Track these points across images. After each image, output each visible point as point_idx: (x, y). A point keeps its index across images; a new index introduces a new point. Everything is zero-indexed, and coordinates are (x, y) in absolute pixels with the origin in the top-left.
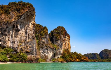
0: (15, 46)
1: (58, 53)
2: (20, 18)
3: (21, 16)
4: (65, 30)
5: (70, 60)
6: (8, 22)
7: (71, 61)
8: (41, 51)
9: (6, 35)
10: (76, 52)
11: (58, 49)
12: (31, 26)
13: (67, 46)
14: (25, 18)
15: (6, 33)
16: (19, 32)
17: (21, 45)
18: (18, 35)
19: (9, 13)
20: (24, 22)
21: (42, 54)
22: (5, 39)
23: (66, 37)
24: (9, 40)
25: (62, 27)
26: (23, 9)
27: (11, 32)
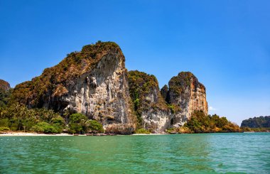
0: (90, 110)
1: (179, 118)
2: (96, 67)
3: (97, 64)
4: (194, 77)
5: (201, 129)
6: (76, 75)
7: (202, 132)
8: (144, 117)
9: (75, 95)
10: (217, 115)
11: (179, 111)
12: (115, 77)
13: (199, 105)
14: (104, 66)
15: (76, 91)
16: (97, 89)
17: (99, 109)
18: (94, 93)
19: (80, 62)
20: (105, 72)
21: (146, 120)
22: (74, 100)
23: (198, 89)
24: (80, 101)
25: (188, 73)
26: (101, 53)
27: (83, 89)
